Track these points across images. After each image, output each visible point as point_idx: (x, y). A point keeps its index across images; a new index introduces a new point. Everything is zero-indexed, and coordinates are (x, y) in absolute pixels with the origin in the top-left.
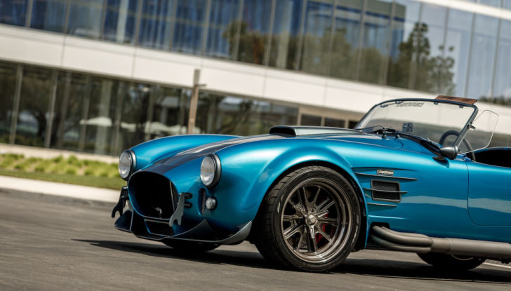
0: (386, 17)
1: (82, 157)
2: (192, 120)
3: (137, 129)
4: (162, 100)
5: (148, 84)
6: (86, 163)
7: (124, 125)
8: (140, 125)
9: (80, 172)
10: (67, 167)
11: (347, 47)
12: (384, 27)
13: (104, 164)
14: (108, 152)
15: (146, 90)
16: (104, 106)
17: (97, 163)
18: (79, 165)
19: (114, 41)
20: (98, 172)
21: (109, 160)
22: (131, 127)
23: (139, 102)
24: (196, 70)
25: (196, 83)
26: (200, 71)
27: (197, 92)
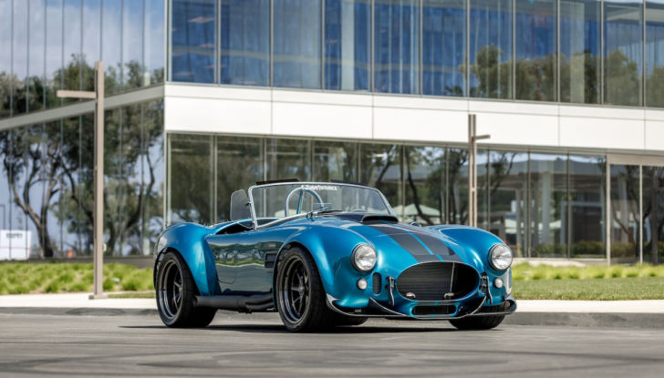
2: (473, 189)
24: (470, 116)
25: (472, 135)
26: (474, 116)
27: (476, 148)
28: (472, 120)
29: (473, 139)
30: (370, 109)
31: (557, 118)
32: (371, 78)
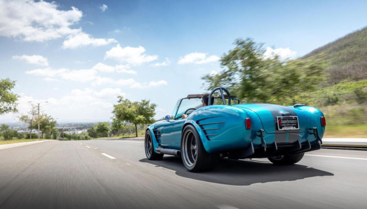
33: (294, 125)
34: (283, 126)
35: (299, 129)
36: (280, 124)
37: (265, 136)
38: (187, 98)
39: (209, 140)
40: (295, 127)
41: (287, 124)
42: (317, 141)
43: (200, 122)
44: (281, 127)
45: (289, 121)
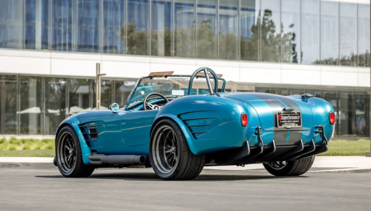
0: (235, 9)
1: (19, 137)
2: (98, 101)
3: (61, 112)
4: (77, 89)
5: (65, 78)
6: (23, 141)
7: (50, 111)
8: (62, 110)
9: (19, 148)
10: (9, 146)
11: (211, 35)
12: (234, 16)
13: (37, 140)
14: (39, 132)
15: (63, 82)
16: (33, 99)
17: (32, 140)
18: (18, 144)
19: (34, 48)
20: (33, 147)
21: (40, 137)
22: (57, 112)
23: (60, 92)
24: (97, 64)
25: (98, 74)
26: (99, 64)
27: (100, 79)
28: (98, 66)
29: (98, 75)
30: (49, 59)
31: (149, 64)
32: (50, 41)
33: (297, 121)
34: (283, 123)
35: (301, 126)
36: (279, 121)
37: (263, 135)
38: (148, 77)
39: (196, 139)
40: (297, 125)
41: (287, 120)
42: (322, 142)
43: (182, 116)
44: (281, 124)
45: (290, 118)
